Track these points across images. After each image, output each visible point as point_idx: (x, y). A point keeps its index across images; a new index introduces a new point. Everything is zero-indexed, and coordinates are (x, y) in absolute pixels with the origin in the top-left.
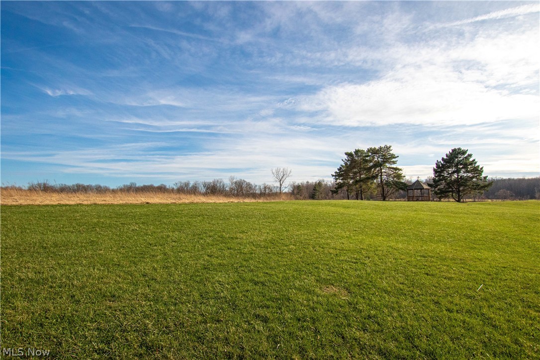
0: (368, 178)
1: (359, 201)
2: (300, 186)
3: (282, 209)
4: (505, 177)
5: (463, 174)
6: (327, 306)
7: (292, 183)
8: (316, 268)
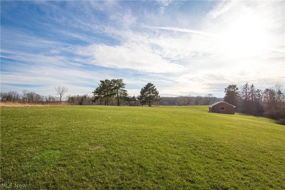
0: (111, 95)
1: (107, 106)
2: (73, 97)
3: (64, 110)
4: (166, 96)
5: (151, 94)
6: (96, 154)
7: (68, 96)
8: (88, 139)
